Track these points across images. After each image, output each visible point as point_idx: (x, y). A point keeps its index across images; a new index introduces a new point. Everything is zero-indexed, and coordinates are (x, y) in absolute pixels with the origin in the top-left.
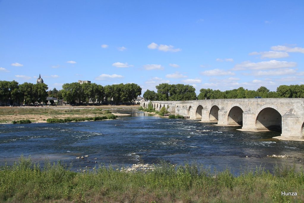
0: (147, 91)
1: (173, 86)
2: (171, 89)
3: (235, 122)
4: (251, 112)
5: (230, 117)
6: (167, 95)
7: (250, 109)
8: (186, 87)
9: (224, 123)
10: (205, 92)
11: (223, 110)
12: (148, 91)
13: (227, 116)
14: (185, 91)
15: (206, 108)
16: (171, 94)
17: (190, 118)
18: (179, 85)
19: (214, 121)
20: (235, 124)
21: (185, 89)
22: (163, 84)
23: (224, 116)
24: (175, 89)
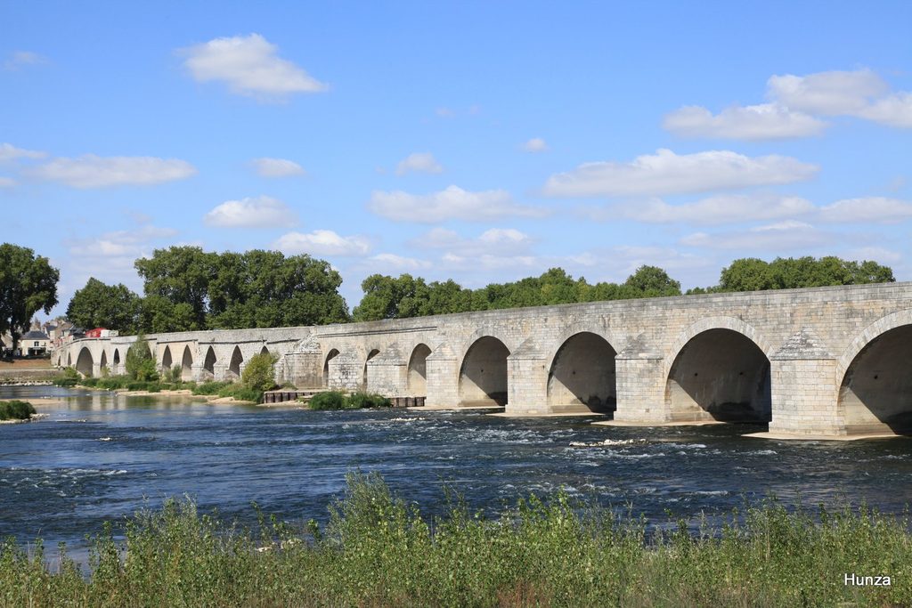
0: (89, 287)
1: (228, 261)
2: (216, 277)
3: (696, 405)
4: (817, 350)
5: (679, 382)
6: (198, 305)
7: (807, 336)
8: (295, 265)
9: (648, 410)
10: (388, 291)
11: (643, 351)
12: (94, 285)
13: (662, 381)
14: (288, 290)
15: (530, 349)
16: (219, 304)
17: (430, 405)
18: (259, 257)
19: (568, 409)
20: (699, 419)
21: (292, 278)
22: (176, 251)
23: (646, 380)
24: (237, 279)
